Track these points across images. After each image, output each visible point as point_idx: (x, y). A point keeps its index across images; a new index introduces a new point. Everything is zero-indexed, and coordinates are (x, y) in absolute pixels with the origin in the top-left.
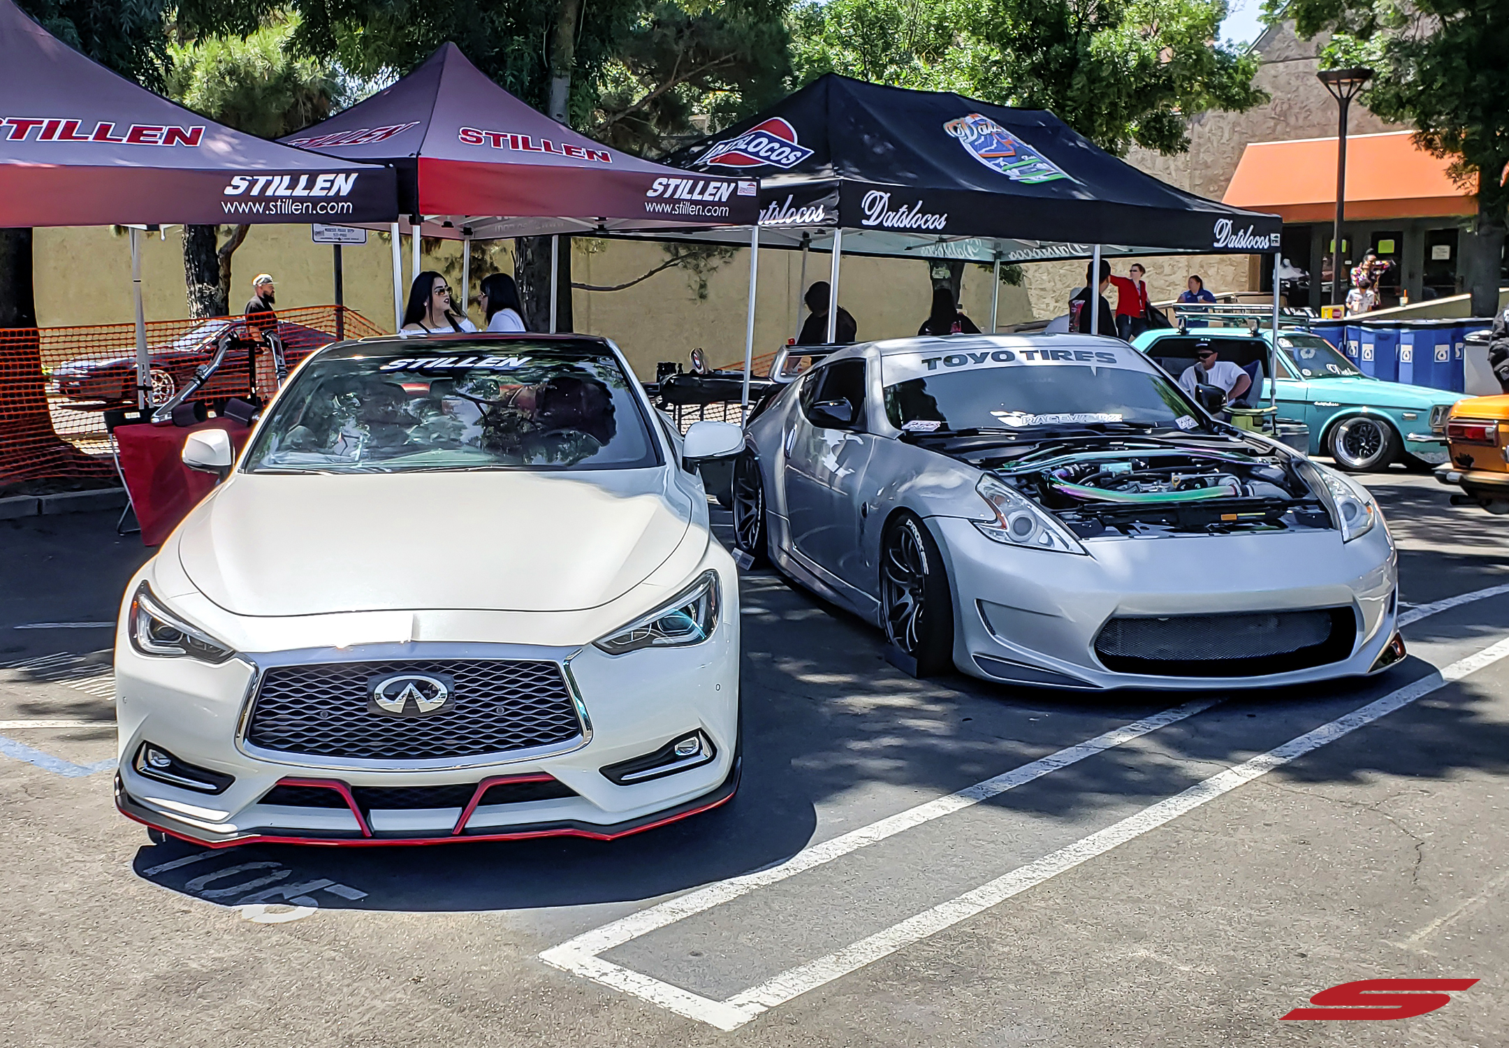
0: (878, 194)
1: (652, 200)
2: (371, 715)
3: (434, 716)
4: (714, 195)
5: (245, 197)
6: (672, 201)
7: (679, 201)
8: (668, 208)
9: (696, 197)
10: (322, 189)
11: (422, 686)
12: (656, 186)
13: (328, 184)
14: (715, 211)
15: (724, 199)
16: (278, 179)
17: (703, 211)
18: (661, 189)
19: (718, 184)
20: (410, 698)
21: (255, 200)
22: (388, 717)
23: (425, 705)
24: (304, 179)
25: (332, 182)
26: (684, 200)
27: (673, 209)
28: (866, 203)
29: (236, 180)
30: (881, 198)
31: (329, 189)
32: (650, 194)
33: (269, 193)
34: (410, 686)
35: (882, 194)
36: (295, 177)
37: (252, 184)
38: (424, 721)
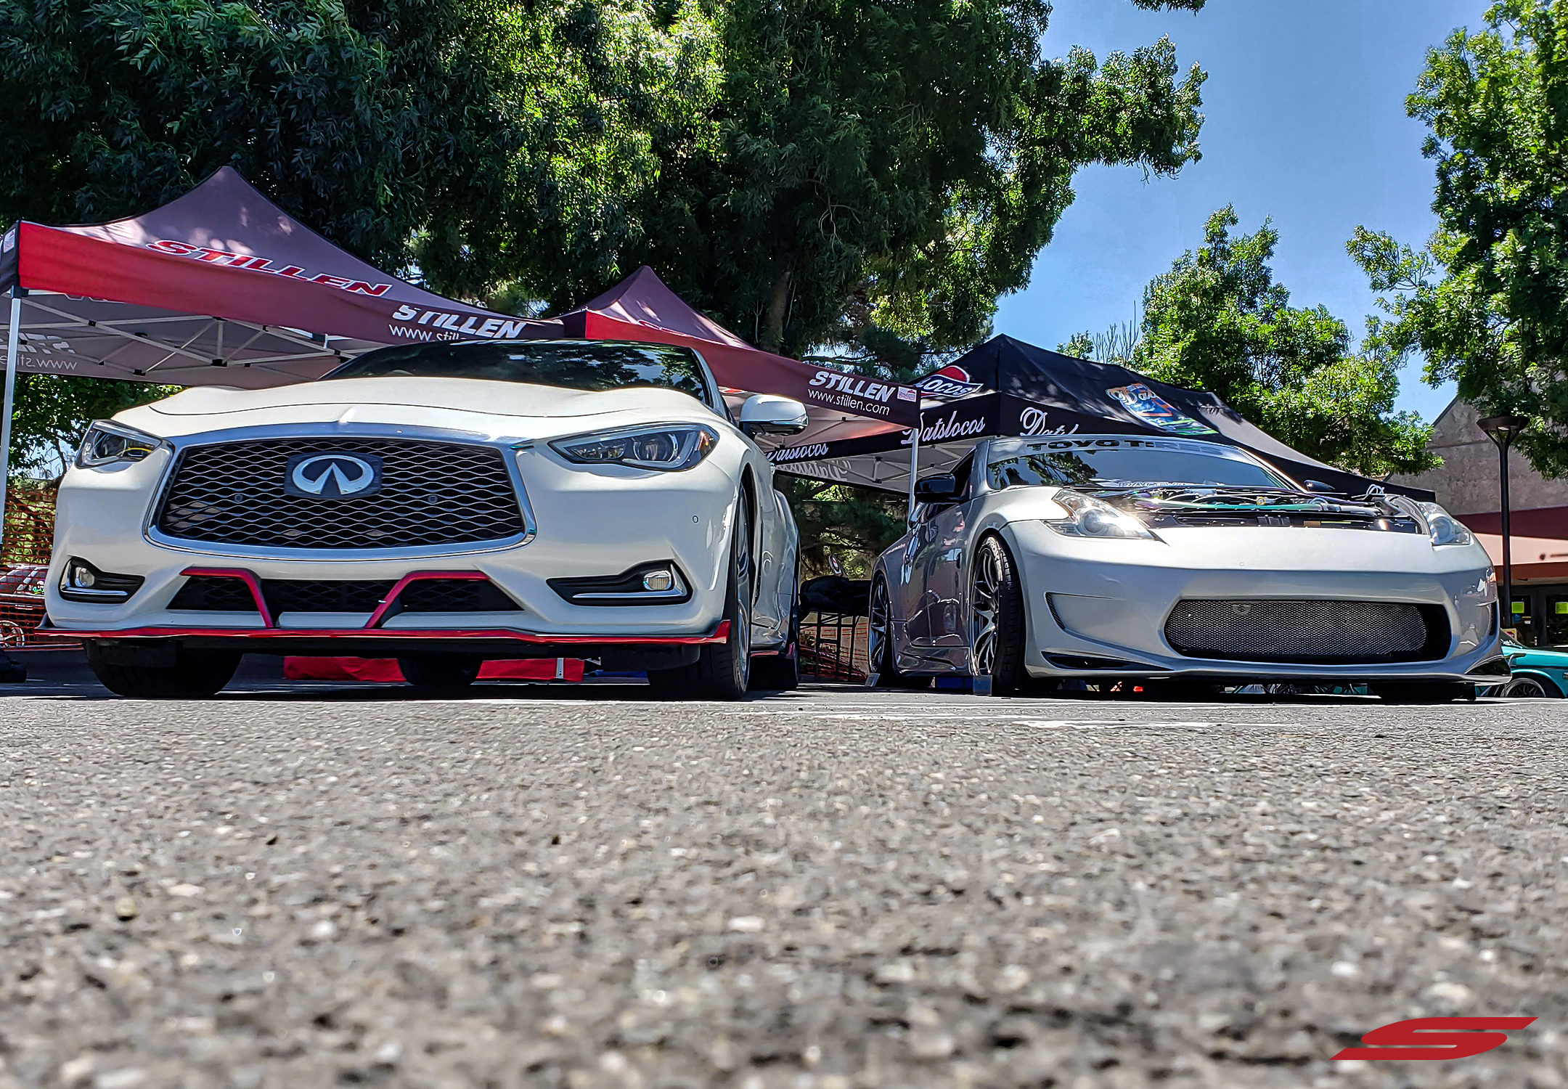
0: (1036, 411)
1: (814, 388)
2: (288, 498)
3: (358, 500)
4: (875, 395)
5: (413, 324)
6: (834, 391)
7: (841, 393)
8: (830, 398)
9: (857, 392)
10: (489, 330)
11: (343, 465)
12: (818, 376)
13: (496, 328)
14: (876, 409)
15: (885, 400)
16: (445, 316)
17: (864, 407)
18: (824, 380)
19: (879, 386)
20: (331, 479)
21: (422, 327)
22: (306, 500)
23: (347, 487)
24: (472, 320)
25: (500, 327)
26: (845, 393)
27: (835, 400)
28: (1024, 417)
29: (404, 308)
30: (1039, 415)
31: (495, 332)
32: (812, 382)
33: (437, 324)
34: (334, 466)
35: (1040, 412)
36: (463, 317)
37: (419, 315)
38: (345, 504)
